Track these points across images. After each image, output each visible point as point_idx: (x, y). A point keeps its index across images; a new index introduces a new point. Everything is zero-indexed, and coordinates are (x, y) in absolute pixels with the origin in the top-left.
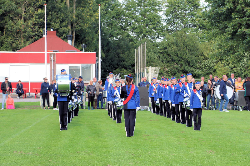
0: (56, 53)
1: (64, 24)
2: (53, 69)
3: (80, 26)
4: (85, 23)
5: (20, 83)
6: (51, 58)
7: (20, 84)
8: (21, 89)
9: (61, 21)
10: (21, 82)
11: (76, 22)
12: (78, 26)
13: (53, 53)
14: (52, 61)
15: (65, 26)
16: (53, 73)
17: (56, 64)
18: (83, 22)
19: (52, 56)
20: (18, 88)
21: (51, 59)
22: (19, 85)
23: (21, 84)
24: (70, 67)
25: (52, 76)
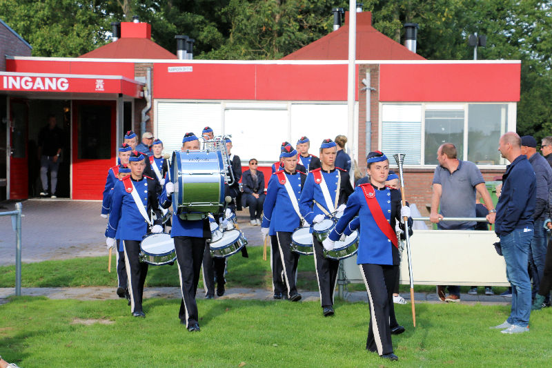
0: (382, 65)
1: (384, 12)
2: (368, 119)
3: (424, 21)
4: (436, 13)
5: (254, 167)
6: (364, 81)
7: (253, 173)
8: (258, 189)
9: (375, 5)
10: (259, 165)
11: (413, 9)
12: (419, 19)
13: (371, 65)
14: (368, 93)
15: (385, 18)
16: (368, 135)
17: (380, 104)
18: (432, 9)
19: (368, 75)
20: (248, 187)
21: (364, 85)
22: (250, 175)
23: (259, 172)
24: (428, 114)
25: (365, 144)
